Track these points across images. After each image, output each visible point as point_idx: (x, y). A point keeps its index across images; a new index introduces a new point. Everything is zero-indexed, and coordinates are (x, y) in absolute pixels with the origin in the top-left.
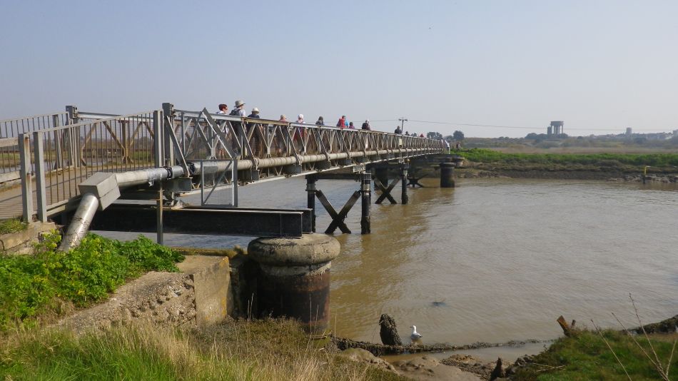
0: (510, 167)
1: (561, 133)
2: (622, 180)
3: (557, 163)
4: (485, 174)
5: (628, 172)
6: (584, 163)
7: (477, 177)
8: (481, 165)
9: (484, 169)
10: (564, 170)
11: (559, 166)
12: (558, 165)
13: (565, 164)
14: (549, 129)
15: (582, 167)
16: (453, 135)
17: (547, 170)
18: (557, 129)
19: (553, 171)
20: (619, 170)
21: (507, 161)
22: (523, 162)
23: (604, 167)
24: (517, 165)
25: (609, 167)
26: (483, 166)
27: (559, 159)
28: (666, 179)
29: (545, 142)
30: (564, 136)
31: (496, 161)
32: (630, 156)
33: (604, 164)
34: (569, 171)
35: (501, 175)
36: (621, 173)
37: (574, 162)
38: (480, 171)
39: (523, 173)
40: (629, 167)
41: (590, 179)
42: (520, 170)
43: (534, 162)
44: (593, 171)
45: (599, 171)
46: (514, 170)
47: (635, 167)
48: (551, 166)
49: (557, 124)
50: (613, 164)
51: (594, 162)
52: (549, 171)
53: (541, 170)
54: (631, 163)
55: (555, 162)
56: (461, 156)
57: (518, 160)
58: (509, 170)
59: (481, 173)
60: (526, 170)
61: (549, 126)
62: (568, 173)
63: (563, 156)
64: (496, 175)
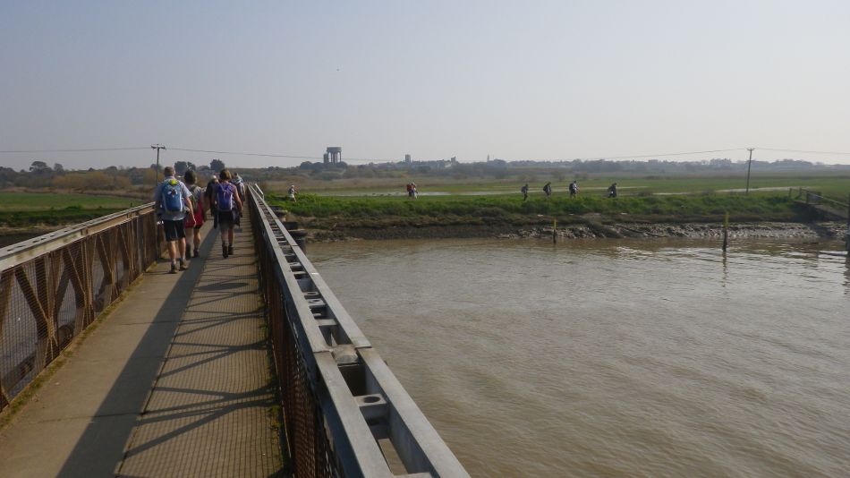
0: (358, 223)
1: (339, 161)
2: (516, 237)
3: (423, 214)
4: (325, 236)
5: (519, 225)
6: (458, 212)
7: (313, 242)
8: (314, 220)
9: (322, 228)
10: (435, 224)
11: (427, 218)
12: (424, 217)
13: (434, 216)
14: (326, 157)
15: (459, 219)
16: (209, 166)
17: (411, 224)
18: (334, 158)
19: (422, 226)
20: (506, 221)
21: (352, 214)
22: (376, 215)
23: (487, 218)
24: (368, 220)
25: (493, 218)
26: (318, 223)
27: (424, 207)
28: (568, 232)
29: (324, 172)
30: (343, 165)
31: (336, 213)
32: (513, 201)
33: (485, 214)
34: (443, 226)
35: (349, 235)
36: (511, 226)
37: (446, 211)
38: (316, 231)
39: (379, 231)
40: (517, 216)
41: (473, 236)
42: (374, 228)
43: (390, 213)
44: (473, 224)
45: (482, 224)
46: (365, 226)
47: (525, 217)
48: (415, 218)
49: (334, 151)
50: (498, 213)
51: (471, 211)
52: (415, 226)
53: (404, 226)
54: (517, 210)
55: (420, 212)
56: (282, 208)
57: (367, 211)
58: (358, 227)
59: (318, 234)
60: (384, 226)
61: (325, 152)
62: (440, 228)
63: (429, 204)
64: (341, 237)
